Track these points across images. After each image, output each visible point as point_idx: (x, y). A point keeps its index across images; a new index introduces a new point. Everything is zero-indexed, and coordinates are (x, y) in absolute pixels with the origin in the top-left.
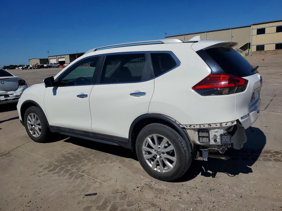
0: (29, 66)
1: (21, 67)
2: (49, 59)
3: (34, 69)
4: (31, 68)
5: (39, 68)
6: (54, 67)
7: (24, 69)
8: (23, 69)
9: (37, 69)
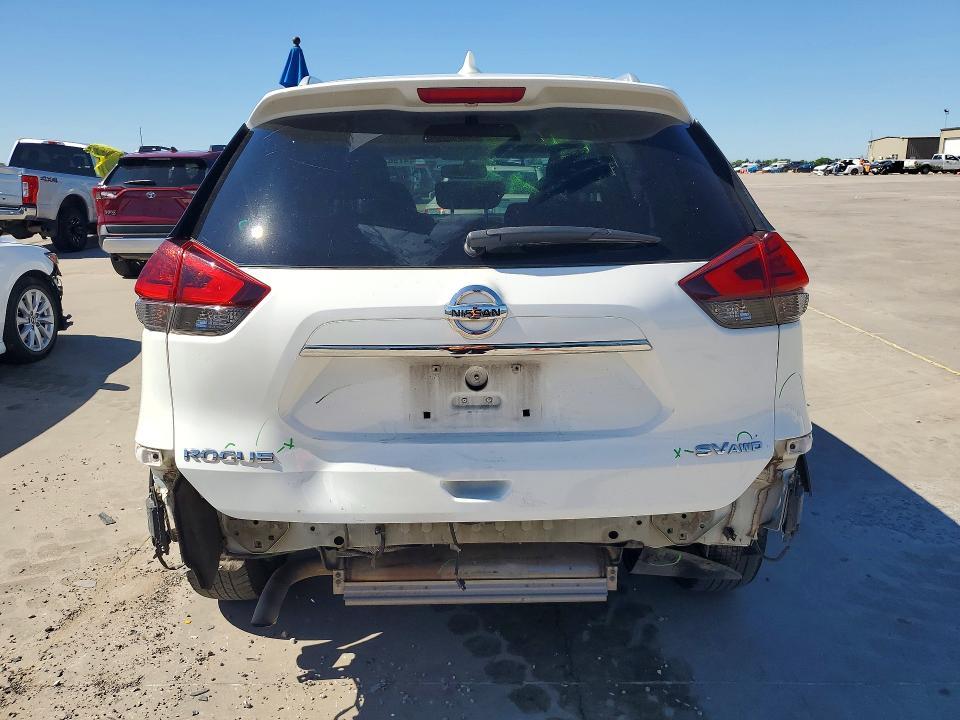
0: (851, 163)
1: (823, 167)
2: (942, 141)
3: (866, 173)
4: (855, 172)
5: (885, 173)
6: (945, 172)
7: (830, 172)
8: (827, 172)
9: (875, 174)
